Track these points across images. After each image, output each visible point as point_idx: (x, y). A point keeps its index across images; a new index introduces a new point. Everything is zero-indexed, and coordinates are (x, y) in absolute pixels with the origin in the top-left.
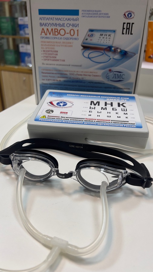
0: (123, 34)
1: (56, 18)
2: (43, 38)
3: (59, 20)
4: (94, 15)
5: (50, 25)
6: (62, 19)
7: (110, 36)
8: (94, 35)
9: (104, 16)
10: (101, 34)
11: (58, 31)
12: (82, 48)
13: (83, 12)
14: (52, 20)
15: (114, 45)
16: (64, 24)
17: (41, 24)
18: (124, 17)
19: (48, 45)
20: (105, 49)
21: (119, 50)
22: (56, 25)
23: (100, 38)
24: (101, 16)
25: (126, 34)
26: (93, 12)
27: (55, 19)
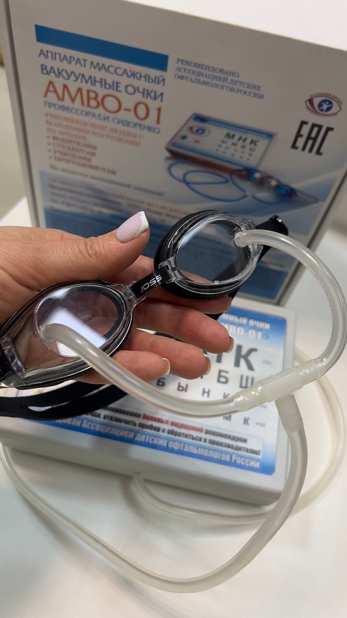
0: (294, 146)
1: (92, 62)
2: (50, 105)
3: (103, 70)
4: (215, 82)
5: (73, 77)
6: (112, 69)
7: (255, 145)
8: (207, 133)
9: (246, 89)
10: (228, 134)
11: (99, 99)
12: (168, 154)
13: (180, 65)
14: (78, 64)
15: (261, 168)
16: (117, 83)
17: (43, 67)
18: (308, 108)
19: (67, 127)
20: (233, 172)
21: (273, 183)
22: (93, 80)
23: (223, 142)
24: (236, 87)
25: (304, 149)
26: (212, 73)
27: (88, 64)
